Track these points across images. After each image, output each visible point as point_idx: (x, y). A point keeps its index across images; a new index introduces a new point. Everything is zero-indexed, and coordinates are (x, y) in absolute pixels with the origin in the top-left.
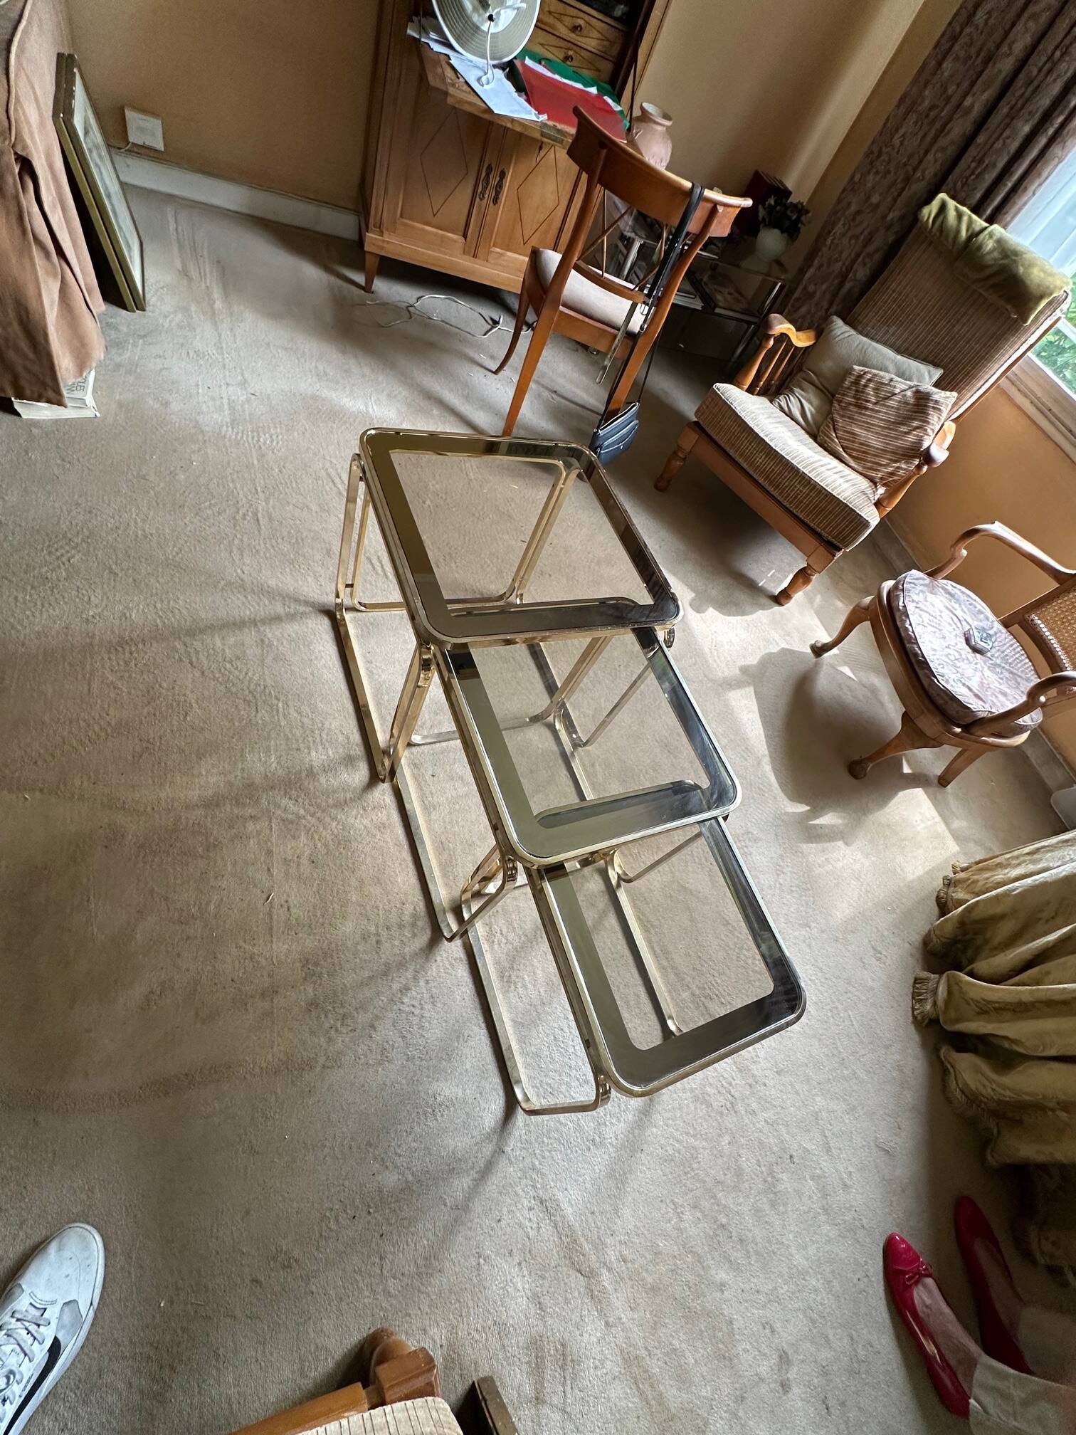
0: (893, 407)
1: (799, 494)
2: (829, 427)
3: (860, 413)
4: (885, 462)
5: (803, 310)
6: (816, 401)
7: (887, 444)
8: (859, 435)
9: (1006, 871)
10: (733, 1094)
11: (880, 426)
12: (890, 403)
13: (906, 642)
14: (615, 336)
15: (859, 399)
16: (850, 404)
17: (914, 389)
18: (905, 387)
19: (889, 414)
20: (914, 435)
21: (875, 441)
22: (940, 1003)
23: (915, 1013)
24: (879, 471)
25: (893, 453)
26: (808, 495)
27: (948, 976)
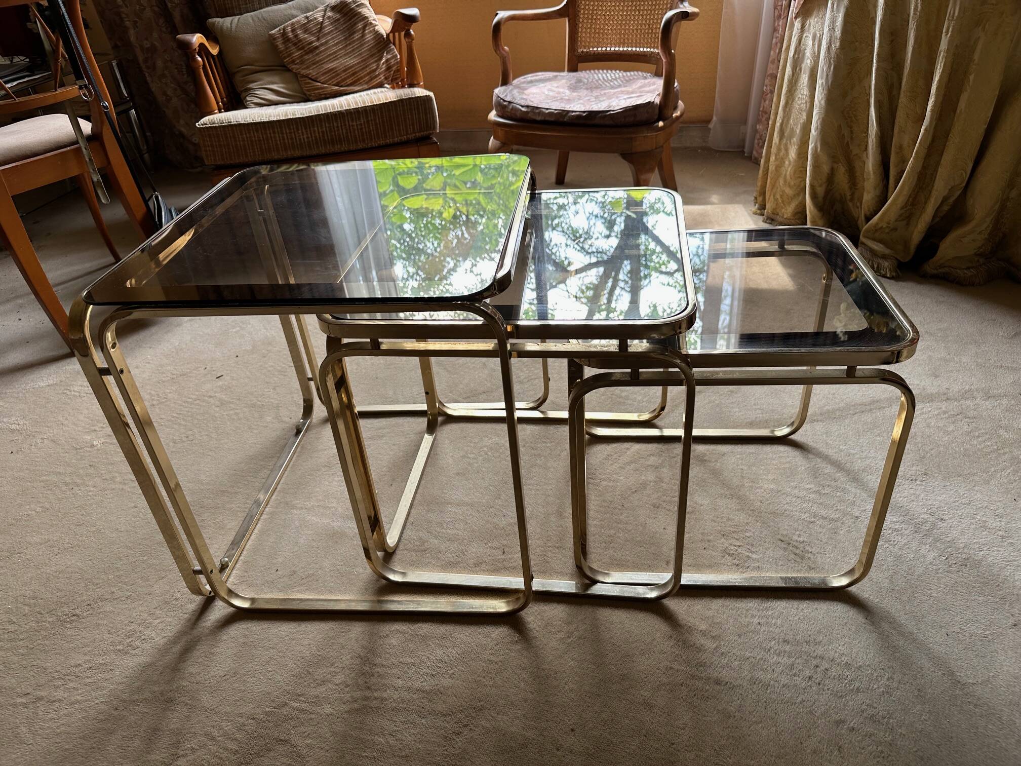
0: (332, 31)
1: (361, 129)
2: (309, 83)
3: (317, 54)
4: (374, 66)
5: (159, 63)
6: (276, 78)
7: (360, 54)
8: (335, 68)
9: (787, 163)
10: (956, 413)
11: (341, 49)
12: (326, 30)
13: (561, 120)
14: (79, 149)
15: (303, 48)
16: (302, 56)
17: (328, 9)
18: (322, 13)
19: (336, 37)
20: (369, 33)
21: (350, 61)
22: (887, 251)
23: (888, 275)
24: (379, 75)
25: (372, 56)
26: (368, 121)
27: (865, 237)
